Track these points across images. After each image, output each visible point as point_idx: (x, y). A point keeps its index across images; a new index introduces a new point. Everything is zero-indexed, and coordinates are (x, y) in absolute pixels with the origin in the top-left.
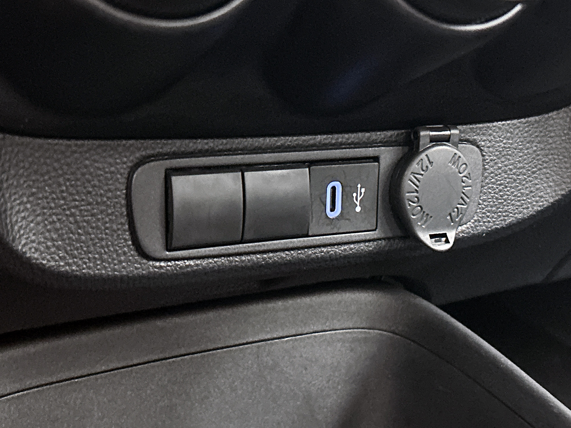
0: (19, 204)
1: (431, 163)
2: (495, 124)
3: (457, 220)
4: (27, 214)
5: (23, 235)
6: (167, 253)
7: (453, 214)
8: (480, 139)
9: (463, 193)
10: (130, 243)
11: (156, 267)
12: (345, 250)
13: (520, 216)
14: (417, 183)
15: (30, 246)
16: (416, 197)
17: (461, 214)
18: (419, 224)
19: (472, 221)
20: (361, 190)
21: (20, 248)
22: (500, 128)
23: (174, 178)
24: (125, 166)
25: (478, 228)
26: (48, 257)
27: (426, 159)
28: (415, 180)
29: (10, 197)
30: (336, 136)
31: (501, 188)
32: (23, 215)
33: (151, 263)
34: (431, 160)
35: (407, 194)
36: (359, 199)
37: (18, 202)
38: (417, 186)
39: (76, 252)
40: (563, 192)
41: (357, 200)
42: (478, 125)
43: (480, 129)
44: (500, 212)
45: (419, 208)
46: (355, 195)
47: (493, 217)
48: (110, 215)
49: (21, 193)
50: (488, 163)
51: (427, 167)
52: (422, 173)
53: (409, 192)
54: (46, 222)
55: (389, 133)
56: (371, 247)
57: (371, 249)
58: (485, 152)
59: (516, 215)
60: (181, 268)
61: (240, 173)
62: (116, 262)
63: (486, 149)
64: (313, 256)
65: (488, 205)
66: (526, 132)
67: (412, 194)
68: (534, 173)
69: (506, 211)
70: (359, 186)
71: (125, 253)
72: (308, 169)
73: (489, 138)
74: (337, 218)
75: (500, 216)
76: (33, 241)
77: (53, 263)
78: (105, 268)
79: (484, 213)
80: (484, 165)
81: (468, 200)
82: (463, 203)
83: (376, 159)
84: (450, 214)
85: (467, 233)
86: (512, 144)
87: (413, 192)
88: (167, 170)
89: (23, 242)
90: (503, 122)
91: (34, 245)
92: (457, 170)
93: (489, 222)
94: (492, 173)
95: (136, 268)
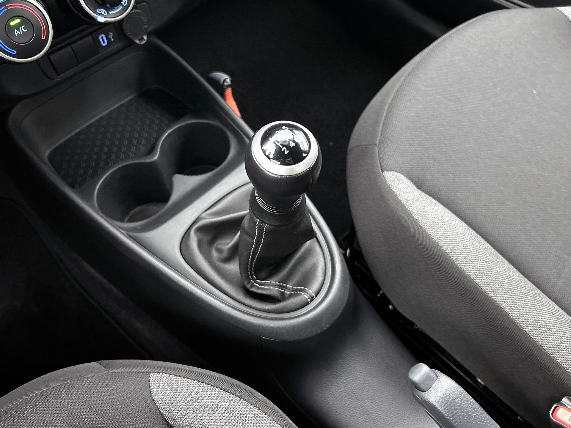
1: (130, 19)
3: (145, 31)
6: (59, 76)
9: (144, 23)
11: (57, 81)
12: (113, 51)
16: (129, 31)
17: (146, 29)
18: (133, 37)
19: (152, 25)
23: (50, 57)
27: (128, 18)
28: (127, 26)
35: (126, 31)
38: (128, 28)
41: (111, 37)
45: (131, 33)
46: (109, 36)
50: (151, 6)
51: (129, 21)
52: (128, 23)
57: (122, 47)
60: (65, 78)
61: (70, 46)
64: (104, 57)
70: (110, 33)
71: (47, 82)
72: (90, 36)
74: (106, 45)
80: (149, 7)
81: (147, 24)
82: (145, 25)
84: (142, 31)
85: (150, 31)
88: (47, 55)
92: (139, 17)
94: (153, 8)
95: (54, 82)
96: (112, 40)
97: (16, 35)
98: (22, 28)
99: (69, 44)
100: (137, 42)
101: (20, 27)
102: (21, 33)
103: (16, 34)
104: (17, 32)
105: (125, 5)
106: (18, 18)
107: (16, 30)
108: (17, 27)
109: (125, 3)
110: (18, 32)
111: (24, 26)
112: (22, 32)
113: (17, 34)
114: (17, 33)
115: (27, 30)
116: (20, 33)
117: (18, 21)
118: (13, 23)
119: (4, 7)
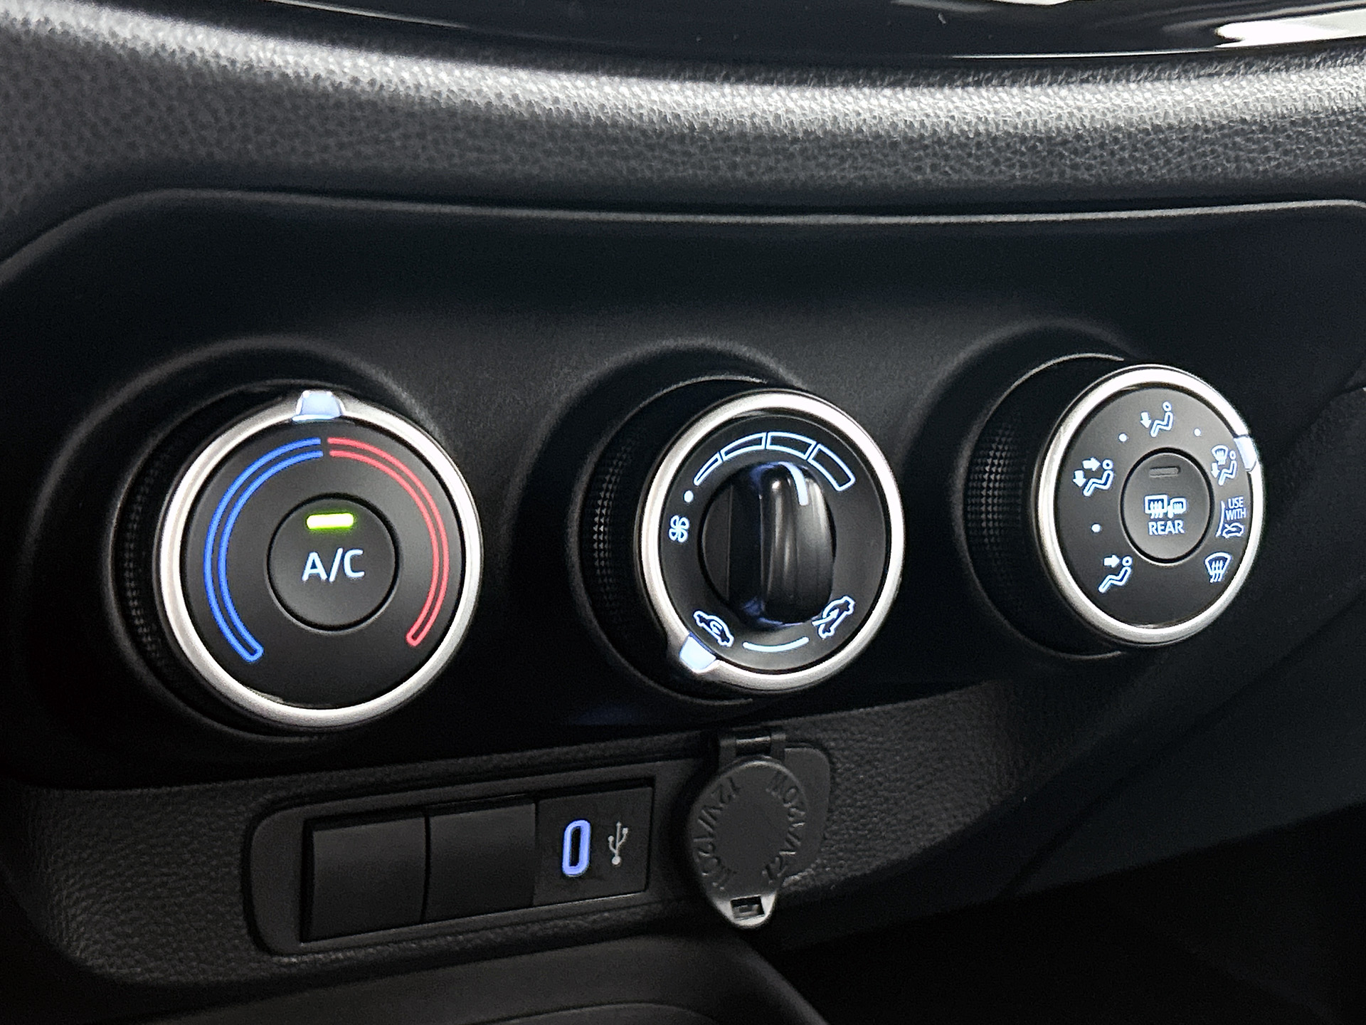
0: (80, 890)
1: (736, 790)
2: (854, 712)
3: (779, 875)
4: (90, 902)
5: (84, 933)
6: (302, 945)
7: (772, 866)
8: (827, 737)
9: (790, 833)
10: (244, 931)
11: (282, 965)
12: (595, 921)
13: (894, 857)
14: (714, 823)
15: (91, 949)
16: (711, 843)
17: (787, 864)
18: (715, 884)
19: (813, 866)
20: (621, 831)
21: (78, 954)
22: (861, 720)
23: (316, 835)
24: (241, 818)
25: (823, 877)
26: (119, 962)
27: (729, 784)
28: (710, 819)
29: (66, 880)
30: (584, 746)
31: (863, 812)
32: (84, 904)
33: (275, 959)
34: (737, 785)
35: (696, 840)
36: (618, 845)
37: (78, 886)
38: (712, 826)
39: (160, 951)
40: (968, 820)
41: (615, 847)
42: (824, 716)
43: (829, 721)
44: (860, 850)
45: (715, 861)
46: (611, 839)
47: (849, 859)
48: (214, 892)
49: (82, 873)
50: (841, 774)
51: (730, 797)
52: (721, 805)
53: (698, 838)
54: (118, 911)
55: (673, 737)
56: (638, 914)
57: (638, 917)
58: (837, 758)
59: (888, 855)
60: (324, 964)
61: (422, 820)
62: (221, 961)
63: (837, 754)
64: (540, 934)
65: (841, 840)
66: (907, 724)
67: (704, 840)
68: (919, 787)
69: (870, 849)
70: (619, 825)
71: (236, 948)
72: (533, 806)
73: (844, 735)
74: (580, 877)
75: (860, 857)
76: (96, 942)
77: (125, 971)
78: (204, 972)
79: (834, 853)
80: (833, 778)
81: (799, 843)
82: (789, 847)
83: (650, 781)
84: (768, 868)
85: (802, 886)
86: (882, 743)
87: (705, 836)
88: (306, 822)
89: (82, 944)
90: (869, 709)
91: (98, 947)
92: (780, 797)
93: (841, 866)
94: (847, 789)
95: (253, 970)
96: (616, 861)
97: (305, 577)
98: (346, 559)
99: (425, 810)
100: (726, 908)
101: (340, 551)
102: (332, 579)
103: (308, 571)
104: (314, 566)
105: (824, 636)
106: (349, 510)
107: (314, 556)
108: (328, 544)
109: (827, 630)
110: (320, 570)
111: (360, 552)
112: (336, 578)
113: (311, 576)
114: (314, 571)
115: (361, 574)
116: (328, 575)
117: (344, 520)
118: (317, 522)
119: (318, 441)
